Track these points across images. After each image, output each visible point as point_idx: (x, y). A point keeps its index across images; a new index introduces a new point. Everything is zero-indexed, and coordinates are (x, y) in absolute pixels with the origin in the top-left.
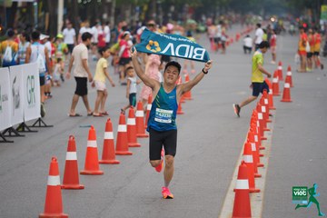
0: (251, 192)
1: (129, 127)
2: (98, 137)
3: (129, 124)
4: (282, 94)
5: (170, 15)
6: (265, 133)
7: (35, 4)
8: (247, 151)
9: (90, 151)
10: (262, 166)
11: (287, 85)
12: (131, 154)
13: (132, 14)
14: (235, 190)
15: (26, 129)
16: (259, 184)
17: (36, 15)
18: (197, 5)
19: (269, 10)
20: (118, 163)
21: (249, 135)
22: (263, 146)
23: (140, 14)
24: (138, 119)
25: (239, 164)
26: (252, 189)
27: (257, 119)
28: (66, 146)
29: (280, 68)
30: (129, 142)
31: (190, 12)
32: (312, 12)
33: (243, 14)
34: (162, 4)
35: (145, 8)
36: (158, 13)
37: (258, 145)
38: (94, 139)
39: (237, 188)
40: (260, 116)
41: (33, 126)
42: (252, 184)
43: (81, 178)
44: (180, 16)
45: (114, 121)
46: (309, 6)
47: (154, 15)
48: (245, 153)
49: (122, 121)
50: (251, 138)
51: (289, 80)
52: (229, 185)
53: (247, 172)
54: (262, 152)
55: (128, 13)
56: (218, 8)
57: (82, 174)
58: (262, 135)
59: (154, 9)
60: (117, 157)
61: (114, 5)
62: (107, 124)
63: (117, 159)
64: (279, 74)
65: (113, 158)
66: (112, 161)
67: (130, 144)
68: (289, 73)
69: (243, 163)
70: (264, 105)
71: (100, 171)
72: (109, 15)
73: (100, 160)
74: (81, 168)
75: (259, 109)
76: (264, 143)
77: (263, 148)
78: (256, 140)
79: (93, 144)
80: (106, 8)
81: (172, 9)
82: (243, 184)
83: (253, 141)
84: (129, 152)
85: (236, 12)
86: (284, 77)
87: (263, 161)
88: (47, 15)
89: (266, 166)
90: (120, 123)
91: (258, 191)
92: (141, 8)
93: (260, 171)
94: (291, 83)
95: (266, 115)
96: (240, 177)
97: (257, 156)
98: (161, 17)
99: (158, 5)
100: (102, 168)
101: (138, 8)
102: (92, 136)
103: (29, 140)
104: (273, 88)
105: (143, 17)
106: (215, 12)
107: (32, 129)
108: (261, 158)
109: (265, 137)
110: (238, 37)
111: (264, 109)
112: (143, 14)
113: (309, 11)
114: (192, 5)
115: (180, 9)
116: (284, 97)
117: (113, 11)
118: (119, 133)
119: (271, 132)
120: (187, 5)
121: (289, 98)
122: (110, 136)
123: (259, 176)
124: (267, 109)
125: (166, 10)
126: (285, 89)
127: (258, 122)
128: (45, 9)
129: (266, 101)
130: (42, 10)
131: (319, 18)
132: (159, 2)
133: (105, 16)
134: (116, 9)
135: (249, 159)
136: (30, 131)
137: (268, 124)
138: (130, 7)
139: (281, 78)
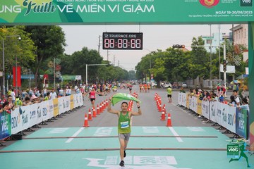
103: (80, 109)
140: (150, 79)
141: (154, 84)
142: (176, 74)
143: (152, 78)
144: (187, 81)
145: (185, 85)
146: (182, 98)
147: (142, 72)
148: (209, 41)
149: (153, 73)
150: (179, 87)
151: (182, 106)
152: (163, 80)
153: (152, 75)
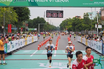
16: (58, 46)
46: (62, 30)
82: (56, 46)
97: (57, 44)
103: (36, 43)
140: (66, 30)
141: (67, 32)
142: (77, 28)
143: (67, 30)
144: (81, 31)
145: (80, 33)
146: (79, 38)
147: (62, 27)
148: (91, 15)
149: (67, 28)
150: (78, 34)
151: (79, 42)
152: (71, 31)
153: (67, 29)
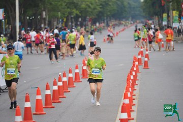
0: (129, 120)
1: (59, 87)
2: (42, 93)
3: (59, 85)
4: (143, 64)
5: (79, 23)
6: (135, 86)
7: (3, 21)
8: (126, 97)
9: (38, 101)
10: (135, 105)
11: (146, 59)
12: (61, 102)
13: (58, 24)
14: (120, 119)
15: (1, 91)
17: (4, 27)
18: (93, 17)
19: (134, 18)
20: (53, 107)
21: (126, 88)
22: (134, 94)
23: (62, 23)
24: (64, 82)
25: (122, 104)
26: (130, 118)
27: (130, 79)
28: (25, 99)
29: (142, 50)
30: (60, 95)
31: (90, 21)
32: (158, 18)
33: (120, 20)
34: (74, 17)
35: (65, 20)
36: (72, 23)
37: (131, 93)
38: (40, 94)
39: (121, 118)
40: (132, 77)
41: (5, 89)
42: (129, 115)
43: (34, 117)
44: (84, 23)
45: (51, 84)
47: (70, 24)
48: (125, 98)
49: (55, 84)
50: (127, 90)
51: (147, 56)
52: (116, 116)
53: (126, 109)
54: (134, 97)
55: (55, 23)
56: (105, 18)
57: (34, 114)
58: (134, 88)
59: (70, 20)
60: (53, 104)
61: (47, 19)
62: (47, 86)
63: (53, 105)
64: (141, 53)
65: (51, 105)
66: (51, 106)
67: (60, 96)
68: (147, 53)
69: (124, 104)
70: (134, 71)
71: (44, 112)
72: (45, 25)
73: (44, 106)
74: (33, 111)
75: (131, 73)
76: (135, 92)
77: (135, 95)
78: (130, 90)
79: (39, 97)
80: (43, 21)
81: (80, 19)
83: (129, 91)
84: (60, 101)
85: (116, 20)
86: (144, 55)
87: (135, 102)
88: (10, 26)
89: (136, 105)
90: (54, 85)
91: (133, 119)
92: (63, 20)
93: (134, 108)
94: (148, 58)
95: (135, 76)
96: (122, 111)
98: (74, 24)
99: (71, 18)
100: (45, 111)
101: (61, 20)
102: (38, 93)
104: (138, 61)
105: (64, 25)
106: (104, 21)
107: (4, 91)
108: (133, 101)
109: (135, 88)
110: (117, 33)
111: (134, 73)
112: (64, 23)
113: (157, 17)
114: (91, 17)
115: (84, 20)
116: (145, 66)
117: (47, 22)
118: (54, 91)
119: (138, 86)
120: (88, 17)
121: (148, 66)
122: (48, 92)
123: (133, 111)
124: (136, 73)
125: (77, 20)
126: (145, 61)
127: (131, 81)
128: (9, 23)
129: (135, 69)
130: (7, 24)
131: (162, 20)
132: (72, 16)
133: (43, 26)
134: (48, 21)
135: (127, 101)
136: (4, 92)
137: (136, 81)
138: (56, 20)
139: (142, 55)
